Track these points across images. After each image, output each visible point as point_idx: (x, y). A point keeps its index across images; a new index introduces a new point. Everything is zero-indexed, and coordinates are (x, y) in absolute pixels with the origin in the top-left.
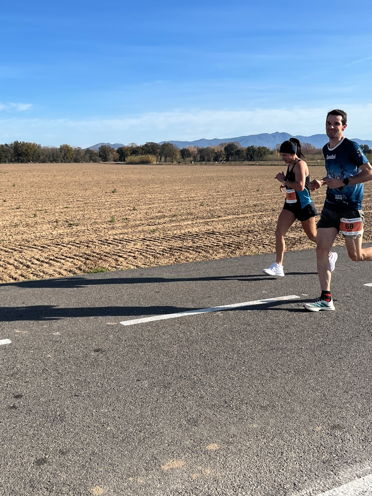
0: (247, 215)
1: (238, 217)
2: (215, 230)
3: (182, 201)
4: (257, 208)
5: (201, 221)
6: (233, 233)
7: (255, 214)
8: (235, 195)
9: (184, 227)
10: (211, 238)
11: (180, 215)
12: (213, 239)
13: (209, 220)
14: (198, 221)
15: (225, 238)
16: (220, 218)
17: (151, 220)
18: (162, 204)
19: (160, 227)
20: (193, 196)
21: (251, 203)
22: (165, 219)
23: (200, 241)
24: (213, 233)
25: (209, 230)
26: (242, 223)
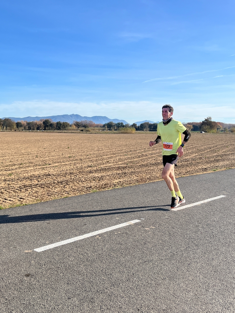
0: (66, 163)
1: (61, 164)
2: (50, 173)
3: (24, 155)
4: (71, 159)
5: (39, 167)
6: (61, 174)
7: (71, 162)
8: (56, 151)
9: (30, 171)
10: (49, 178)
11: (25, 164)
12: (50, 179)
13: (44, 167)
14: (37, 167)
15: (57, 178)
16: (51, 165)
17: (7, 167)
18: (11, 157)
19: (13, 171)
20: (29, 151)
21: (67, 156)
22: (16, 166)
23: (42, 180)
24: (49, 175)
25: (46, 173)
26: (65, 168)
